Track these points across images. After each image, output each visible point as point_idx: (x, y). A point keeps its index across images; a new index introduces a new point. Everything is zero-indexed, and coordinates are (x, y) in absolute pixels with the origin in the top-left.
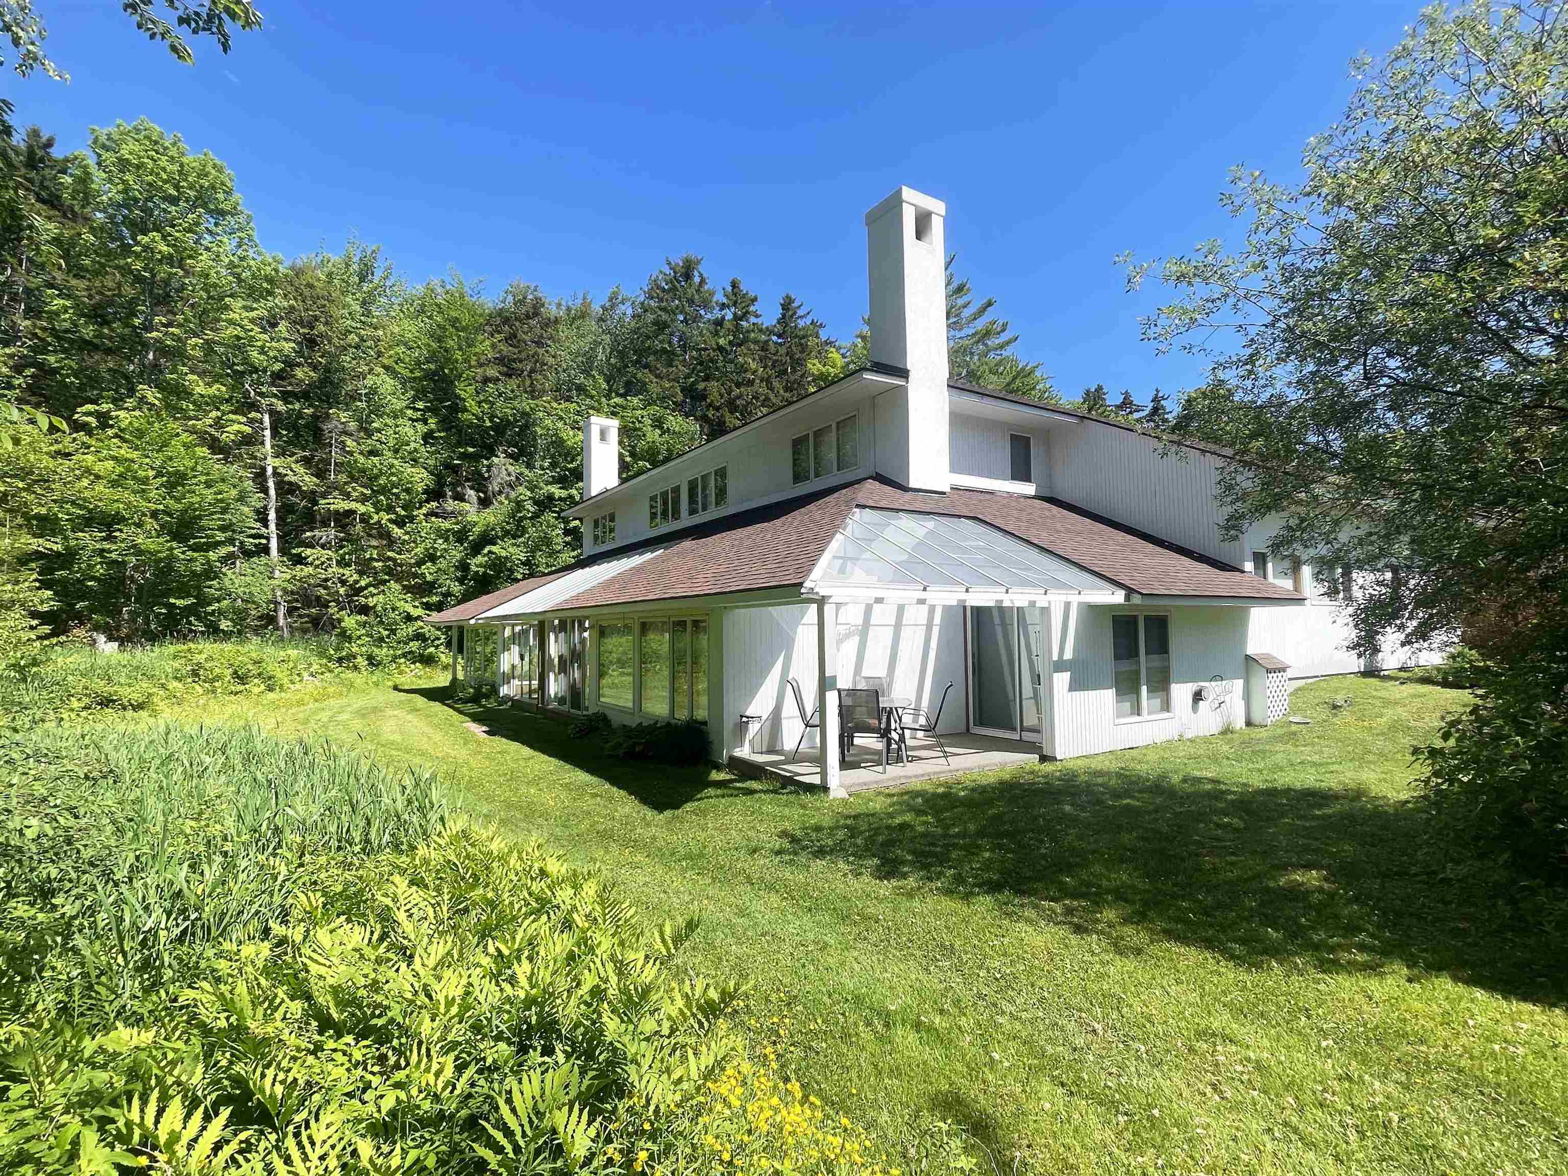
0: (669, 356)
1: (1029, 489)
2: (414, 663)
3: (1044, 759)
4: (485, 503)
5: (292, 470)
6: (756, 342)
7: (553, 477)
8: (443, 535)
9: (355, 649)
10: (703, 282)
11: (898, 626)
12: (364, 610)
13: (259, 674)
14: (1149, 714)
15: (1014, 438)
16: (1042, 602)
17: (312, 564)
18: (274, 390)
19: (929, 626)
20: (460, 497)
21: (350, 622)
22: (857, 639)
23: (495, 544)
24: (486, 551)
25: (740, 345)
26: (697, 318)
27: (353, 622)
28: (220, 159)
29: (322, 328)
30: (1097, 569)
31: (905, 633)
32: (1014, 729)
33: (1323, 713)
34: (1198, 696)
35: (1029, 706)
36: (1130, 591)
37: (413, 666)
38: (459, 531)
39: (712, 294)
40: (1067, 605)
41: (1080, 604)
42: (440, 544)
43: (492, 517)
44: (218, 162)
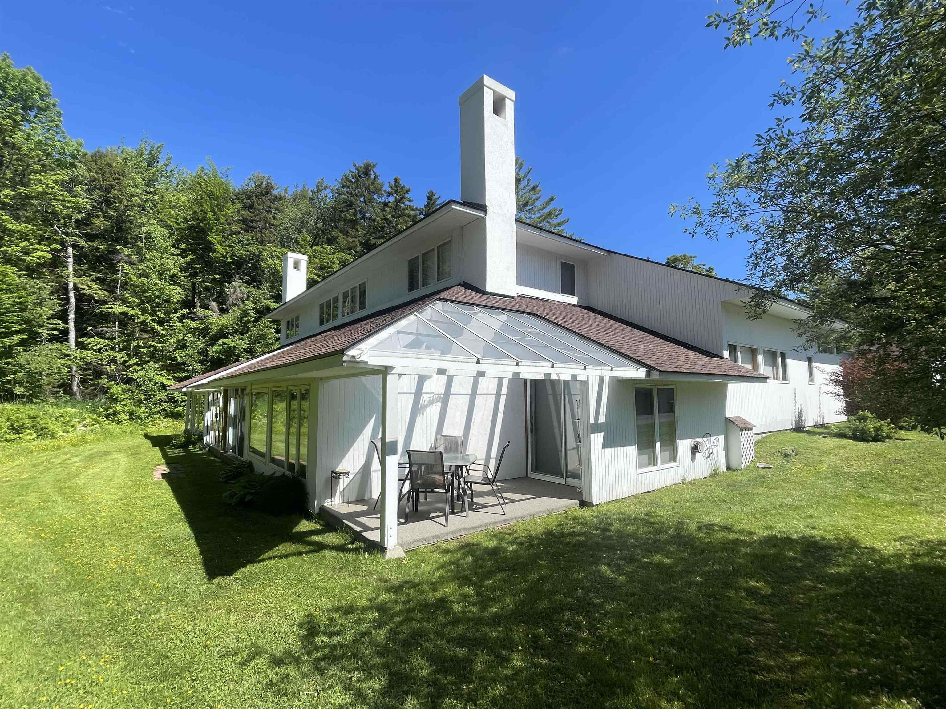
0: (353, 223)
1: (574, 300)
2: (166, 417)
3: (583, 504)
4: (223, 311)
5: (87, 286)
6: (409, 216)
7: (271, 295)
8: (192, 331)
9: (119, 408)
10: (376, 177)
11: (473, 395)
12: (129, 381)
13: (33, 427)
14: (662, 463)
15: (563, 265)
16: (582, 377)
17: (91, 348)
18: (77, 231)
19: (498, 394)
20: (207, 307)
21: (116, 389)
22: (439, 404)
23: (227, 338)
24: (220, 342)
25: (398, 218)
26: (371, 200)
27: (120, 389)
28: (38, 73)
29: (115, 192)
30: (624, 352)
31: (479, 401)
32: (560, 474)
33: (780, 461)
34: (695, 449)
35: (572, 456)
36: (650, 369)
37: (164, 420)
38: (203, 329)
39: (382, 186)
40: (602, 379)
41: (612, 379)
42: (190, 337)
43: (227, 320)
44: (37, 74)
